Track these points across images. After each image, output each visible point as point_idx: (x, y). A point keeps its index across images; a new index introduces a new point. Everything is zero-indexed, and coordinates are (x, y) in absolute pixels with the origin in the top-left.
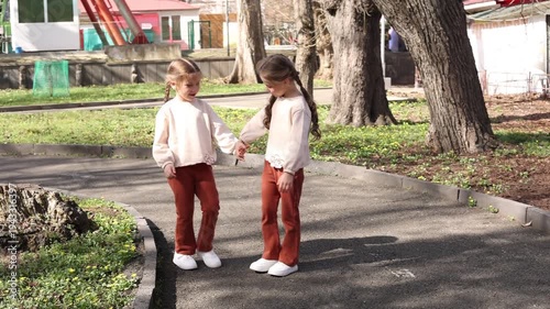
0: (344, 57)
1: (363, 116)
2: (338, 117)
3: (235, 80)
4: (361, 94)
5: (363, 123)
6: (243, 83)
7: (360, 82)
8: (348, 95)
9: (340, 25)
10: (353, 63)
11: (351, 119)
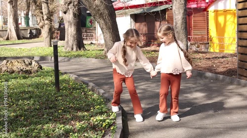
0: (70, 28)
1: (77, 48)
2: (68, 49)
3: (8, 39)
4: (76, 41)
5: (77, 50)
6: (12, 40)
7: (75, 36)
8: (71, 41)
9: (68, 17)
10: (73, 30)
11: (72, 49)
